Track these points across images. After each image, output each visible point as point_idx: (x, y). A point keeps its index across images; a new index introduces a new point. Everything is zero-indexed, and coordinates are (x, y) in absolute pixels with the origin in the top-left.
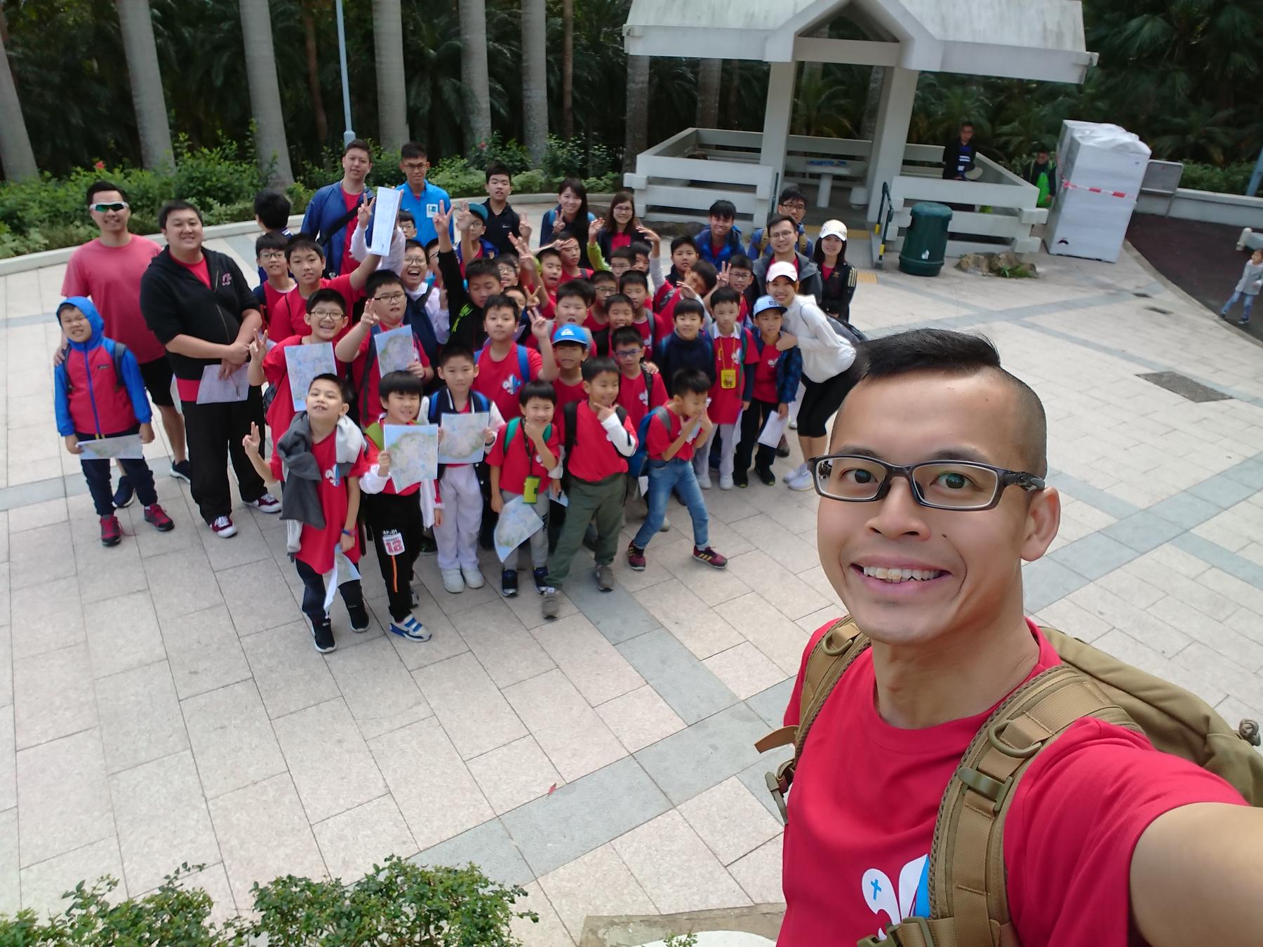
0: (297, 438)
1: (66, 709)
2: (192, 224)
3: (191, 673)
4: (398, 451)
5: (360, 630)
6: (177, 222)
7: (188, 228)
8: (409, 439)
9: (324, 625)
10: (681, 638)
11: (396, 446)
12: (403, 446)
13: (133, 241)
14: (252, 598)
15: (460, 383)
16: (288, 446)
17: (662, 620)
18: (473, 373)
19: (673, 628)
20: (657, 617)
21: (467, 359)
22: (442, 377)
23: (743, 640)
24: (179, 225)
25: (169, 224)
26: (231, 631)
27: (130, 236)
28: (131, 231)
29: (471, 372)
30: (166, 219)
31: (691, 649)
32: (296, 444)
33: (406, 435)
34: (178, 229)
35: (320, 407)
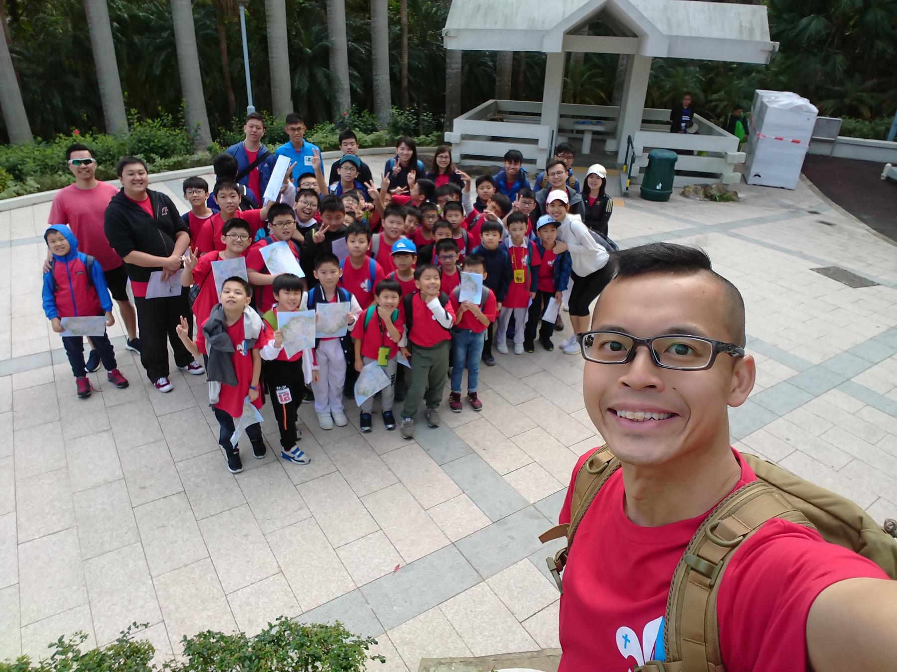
0: (217, 323)
1: (53, 514)
2: (141, 174)
3: (141, 488)
4: (287, 330)
5: (260, 457)
6: (131, 173)
7: (138, 177)
8: (295, 321)
9: (235, 453)
10: (488, 460)
11: (286, 326)
12: (292, 326)
13: (99, 185)
14: (184, 434)
15: (329, 281)
16: (210, 329)
17: (474, 447)
18: (338, 274)
19: (482, 453)
20: (471, 445)
21: (334, 264)
22: (316, 278)
23: (532, 461)
24: (131, 175)
25: (124, 174)
26: (169, 458)
27: (97, 182)
28: (97, 178)
29: (337, 273)
30: (122, 170)
31: (495, 468)
32: (216, 327)
33: (293, 319)
34: (131, 178)
35: (231, 301)
